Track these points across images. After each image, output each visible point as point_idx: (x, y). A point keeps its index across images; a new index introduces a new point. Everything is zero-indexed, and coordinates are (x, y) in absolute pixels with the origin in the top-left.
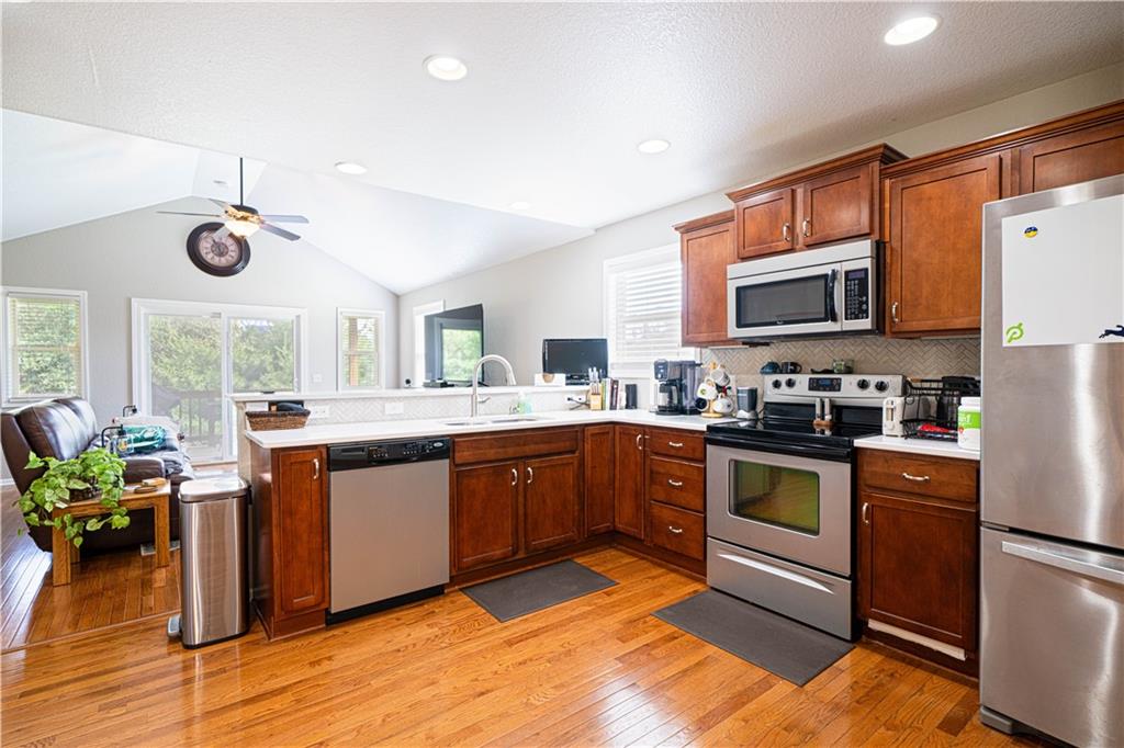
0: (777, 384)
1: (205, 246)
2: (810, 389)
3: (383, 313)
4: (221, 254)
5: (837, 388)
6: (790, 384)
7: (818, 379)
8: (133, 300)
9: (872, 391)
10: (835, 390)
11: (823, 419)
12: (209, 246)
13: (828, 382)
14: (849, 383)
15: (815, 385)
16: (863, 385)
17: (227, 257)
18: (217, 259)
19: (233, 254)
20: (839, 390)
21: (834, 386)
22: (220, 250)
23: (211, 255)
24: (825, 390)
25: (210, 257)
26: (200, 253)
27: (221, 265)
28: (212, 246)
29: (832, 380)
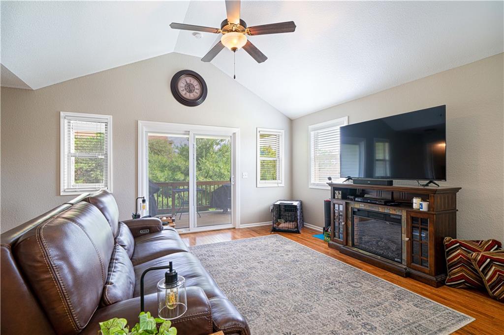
1: (182, 85)
3: (283, 131)
4: (190, 91)
8: (139, 121)
12: (184, 85)
17: (194, 93)
18: (188, 94)
19: (197, 91)
22: (190, 89)
23: (185, 92)
25: (183, 93)
26: (178, 90)
27: (190, 98)
28: (186, 86)
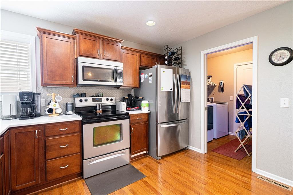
0: (81, 101)
2: (93, 102)
5: (101, 101)
6: (86, 100)
7: (95, 99)
9: (109, 101)
10: (100, 102)
11: (99, 110)
13: (98, 99)
14: (104, 99)
15: (94, 100)
16: (107, 100)
20: (102, 101)
21: (100, 100)
24: (97, 102)
29: (99, 99)
